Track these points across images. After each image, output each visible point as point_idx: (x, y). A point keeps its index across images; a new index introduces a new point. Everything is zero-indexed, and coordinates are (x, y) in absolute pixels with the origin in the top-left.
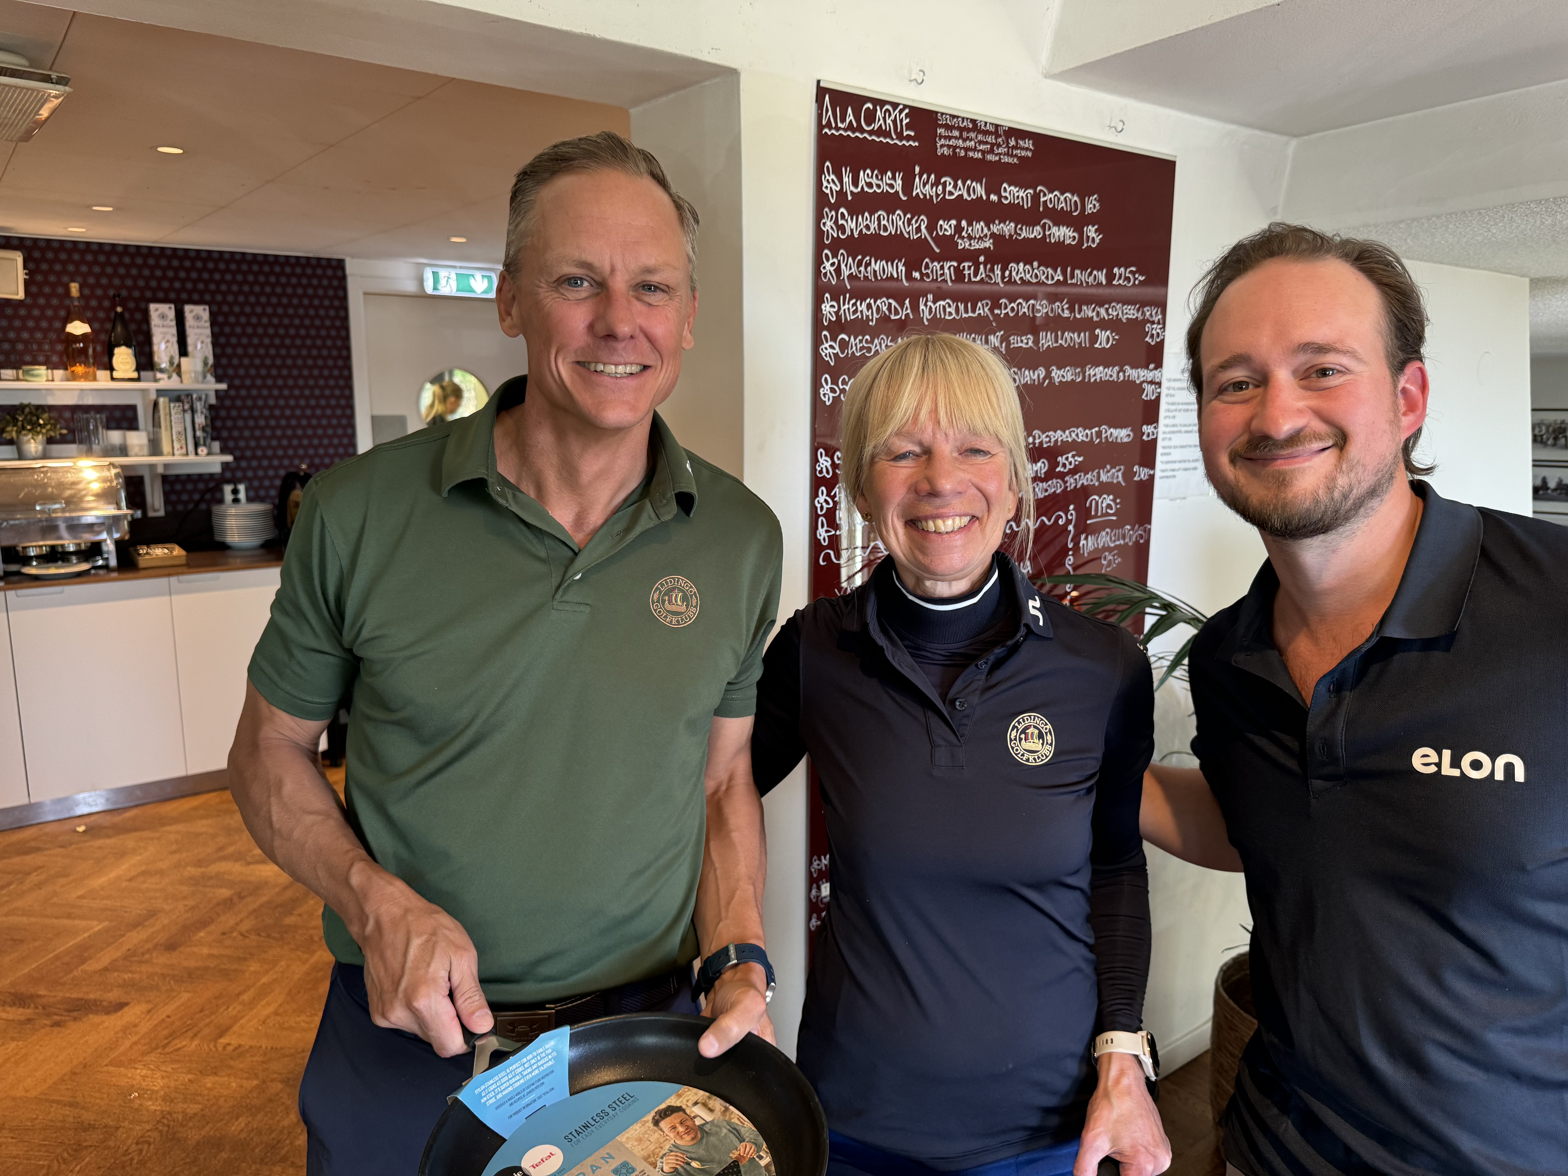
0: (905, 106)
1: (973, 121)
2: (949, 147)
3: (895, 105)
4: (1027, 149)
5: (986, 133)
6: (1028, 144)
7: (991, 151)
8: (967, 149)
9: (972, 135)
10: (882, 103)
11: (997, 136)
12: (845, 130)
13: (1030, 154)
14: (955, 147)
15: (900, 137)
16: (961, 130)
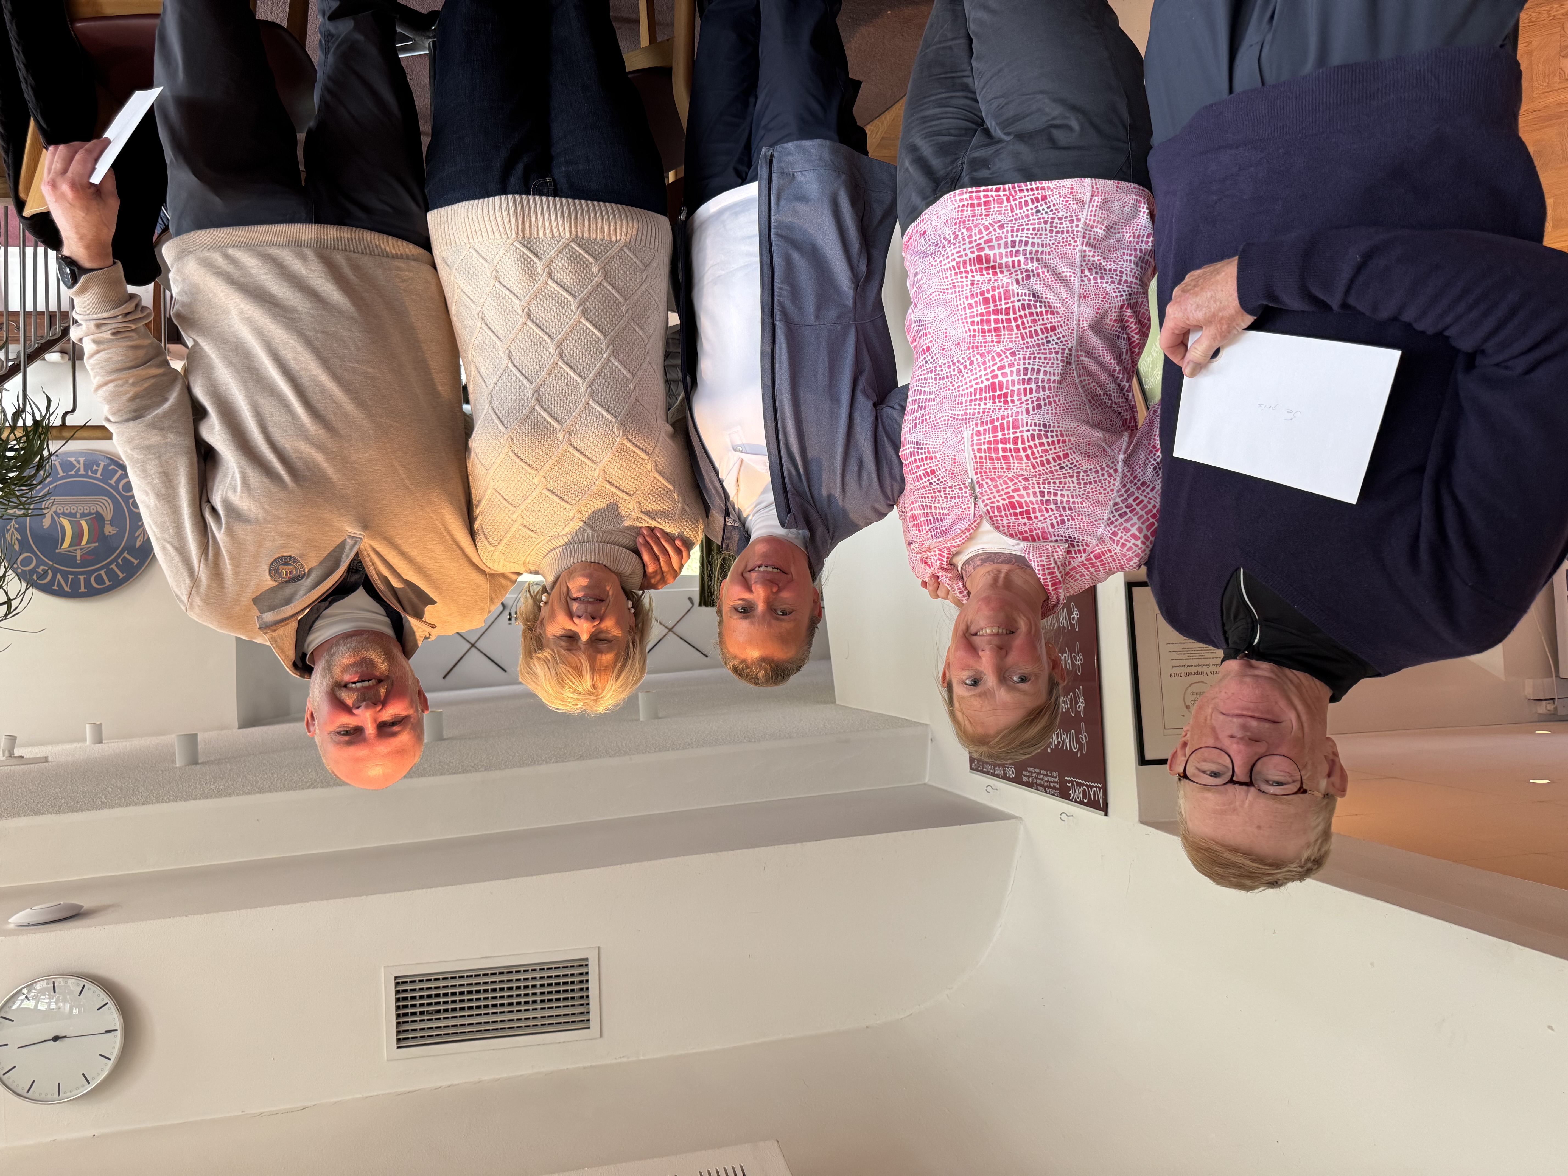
0: (1071, 801)
1: (1046, 792)
2: (1054, 777)
3: (1076, 801)
4: (1025, 776)
5: (1041, 785)
6: (1025, 779)
7: (1038, 774)
8: (1047, 775)
9: (1046, 784)
10: (1082, 803)
11: (1036, 783)
12: (1093, 786)
13: (1024, 773)
14: (1051, 776)
15: (1072, 782)
16: (1050, 787)
